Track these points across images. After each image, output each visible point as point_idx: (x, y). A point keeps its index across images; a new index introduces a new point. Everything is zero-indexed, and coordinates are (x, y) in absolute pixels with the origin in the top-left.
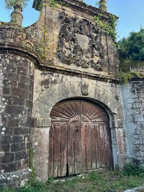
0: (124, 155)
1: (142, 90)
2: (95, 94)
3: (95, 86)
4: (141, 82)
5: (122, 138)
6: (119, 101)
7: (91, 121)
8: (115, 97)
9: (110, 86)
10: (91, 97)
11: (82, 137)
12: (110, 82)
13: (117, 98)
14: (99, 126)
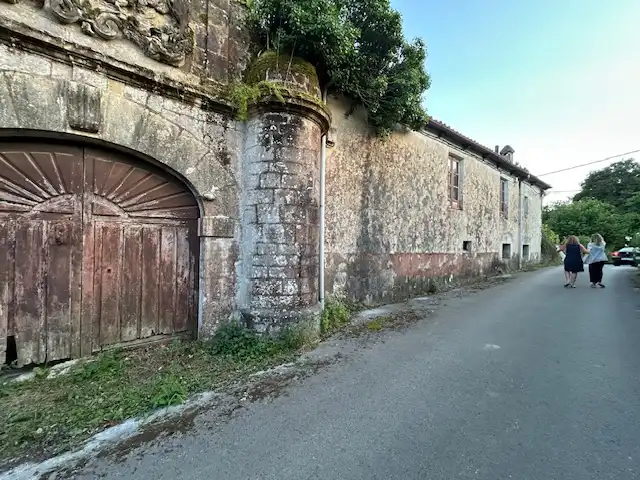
0: (225, 304)
1: (288, 141)
2: (138, 133)
3: (141, 109)
4: (289, 118)
5: (225, 263)
6: (231, 167)
7: (130, 216)
8: (216, 155)
9: (204, 118)
10: (117, 142)
11: (85, 259)
12: (203, 108)
13: (224, 157)
14: (160, 231)
